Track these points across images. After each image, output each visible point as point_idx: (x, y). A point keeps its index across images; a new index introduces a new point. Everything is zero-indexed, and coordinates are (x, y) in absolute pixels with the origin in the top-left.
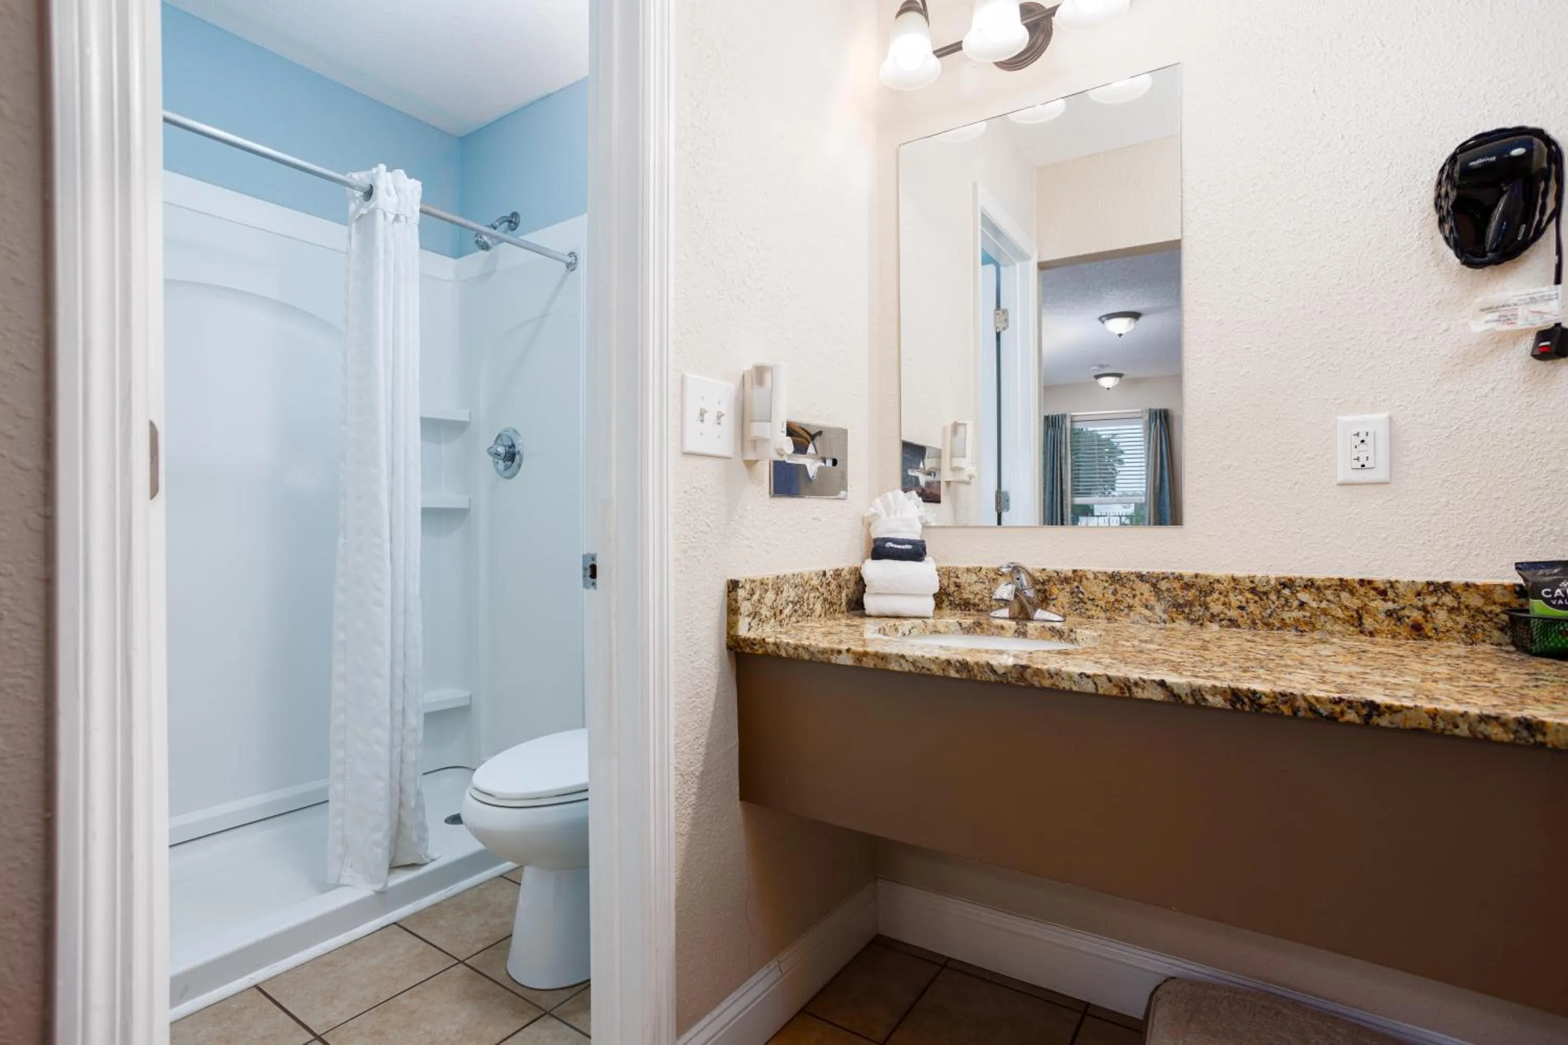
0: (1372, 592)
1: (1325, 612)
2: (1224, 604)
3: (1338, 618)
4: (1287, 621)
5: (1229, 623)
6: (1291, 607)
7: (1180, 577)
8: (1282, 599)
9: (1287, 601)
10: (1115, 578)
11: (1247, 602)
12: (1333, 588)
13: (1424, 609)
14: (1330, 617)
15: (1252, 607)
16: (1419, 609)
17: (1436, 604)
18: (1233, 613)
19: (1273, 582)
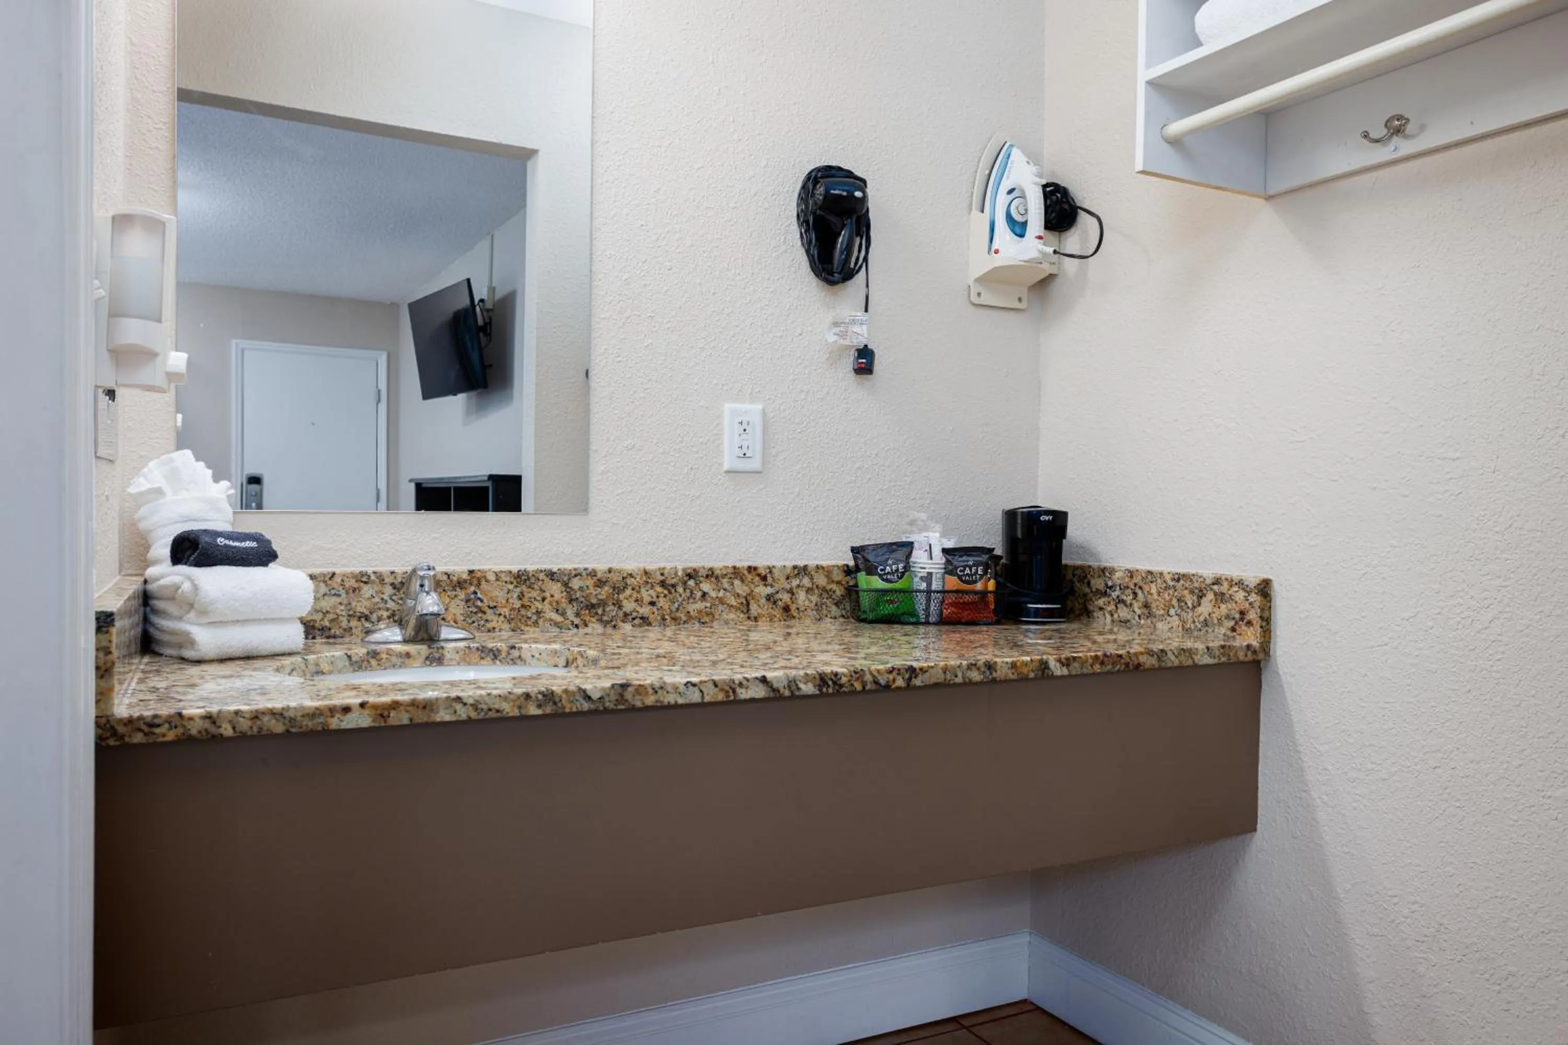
0: (757, 578)
1: (722, 601)
2: (637, 601)
3: (732, 606)
4: (692, 613)
5: (641, 621)
6: (695, 599)
7: (593, 574)
8: (688, 591)
9: (692, 593)
10: (521, 578)
11: (658, 597)
12: (729, 576)
13: (791, 592)
14: (725, 606)
15: (662, 602)
16: (788, 592)
17: (798, 586)
18: (645, 610)
19: (680, 573)
